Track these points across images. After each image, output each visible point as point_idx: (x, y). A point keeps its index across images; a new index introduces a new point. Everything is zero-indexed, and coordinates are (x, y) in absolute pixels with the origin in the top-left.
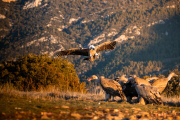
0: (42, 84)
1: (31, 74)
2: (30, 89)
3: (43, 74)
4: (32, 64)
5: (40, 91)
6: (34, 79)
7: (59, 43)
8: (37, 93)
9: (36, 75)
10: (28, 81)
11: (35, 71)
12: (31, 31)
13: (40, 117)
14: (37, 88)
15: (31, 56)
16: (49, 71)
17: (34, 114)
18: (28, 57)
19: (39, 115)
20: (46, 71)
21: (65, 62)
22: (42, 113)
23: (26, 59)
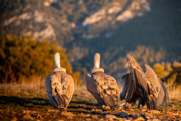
0: (23, 74)
1: (10, 61)
2: (9, 80)
3: (25, 61)
4: (11, 49)
5: (21, 83)
6: (13, 67)
7: (45, 22)
8: (19, 85)
9: (16, 63)
10: (6, 71)
11: (15, 57)
12: (10, 6)
13: (22, 117)
14: (18, 79)
15: (10, 37)
16: (33, 57)
17: (13, 112)
18: (6, 39)
19: (20, 114)
20: (29, 57)
21: (53, 46)
22: (24, 112)
23: (4, 41)
